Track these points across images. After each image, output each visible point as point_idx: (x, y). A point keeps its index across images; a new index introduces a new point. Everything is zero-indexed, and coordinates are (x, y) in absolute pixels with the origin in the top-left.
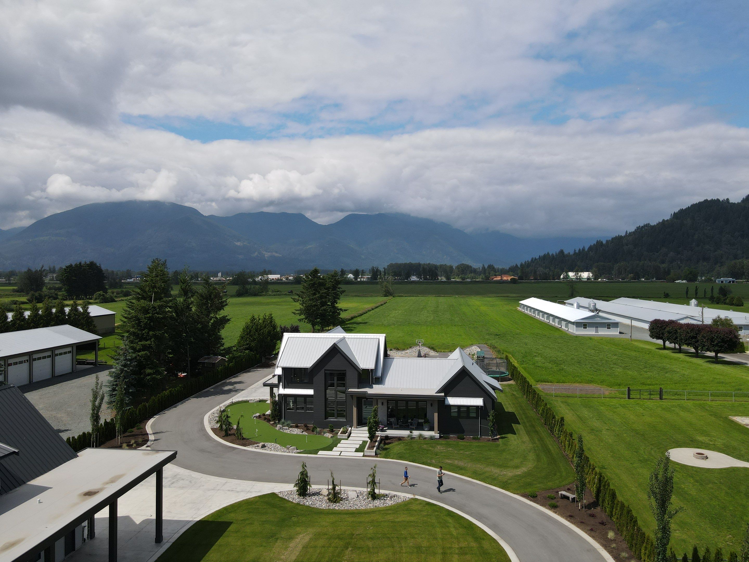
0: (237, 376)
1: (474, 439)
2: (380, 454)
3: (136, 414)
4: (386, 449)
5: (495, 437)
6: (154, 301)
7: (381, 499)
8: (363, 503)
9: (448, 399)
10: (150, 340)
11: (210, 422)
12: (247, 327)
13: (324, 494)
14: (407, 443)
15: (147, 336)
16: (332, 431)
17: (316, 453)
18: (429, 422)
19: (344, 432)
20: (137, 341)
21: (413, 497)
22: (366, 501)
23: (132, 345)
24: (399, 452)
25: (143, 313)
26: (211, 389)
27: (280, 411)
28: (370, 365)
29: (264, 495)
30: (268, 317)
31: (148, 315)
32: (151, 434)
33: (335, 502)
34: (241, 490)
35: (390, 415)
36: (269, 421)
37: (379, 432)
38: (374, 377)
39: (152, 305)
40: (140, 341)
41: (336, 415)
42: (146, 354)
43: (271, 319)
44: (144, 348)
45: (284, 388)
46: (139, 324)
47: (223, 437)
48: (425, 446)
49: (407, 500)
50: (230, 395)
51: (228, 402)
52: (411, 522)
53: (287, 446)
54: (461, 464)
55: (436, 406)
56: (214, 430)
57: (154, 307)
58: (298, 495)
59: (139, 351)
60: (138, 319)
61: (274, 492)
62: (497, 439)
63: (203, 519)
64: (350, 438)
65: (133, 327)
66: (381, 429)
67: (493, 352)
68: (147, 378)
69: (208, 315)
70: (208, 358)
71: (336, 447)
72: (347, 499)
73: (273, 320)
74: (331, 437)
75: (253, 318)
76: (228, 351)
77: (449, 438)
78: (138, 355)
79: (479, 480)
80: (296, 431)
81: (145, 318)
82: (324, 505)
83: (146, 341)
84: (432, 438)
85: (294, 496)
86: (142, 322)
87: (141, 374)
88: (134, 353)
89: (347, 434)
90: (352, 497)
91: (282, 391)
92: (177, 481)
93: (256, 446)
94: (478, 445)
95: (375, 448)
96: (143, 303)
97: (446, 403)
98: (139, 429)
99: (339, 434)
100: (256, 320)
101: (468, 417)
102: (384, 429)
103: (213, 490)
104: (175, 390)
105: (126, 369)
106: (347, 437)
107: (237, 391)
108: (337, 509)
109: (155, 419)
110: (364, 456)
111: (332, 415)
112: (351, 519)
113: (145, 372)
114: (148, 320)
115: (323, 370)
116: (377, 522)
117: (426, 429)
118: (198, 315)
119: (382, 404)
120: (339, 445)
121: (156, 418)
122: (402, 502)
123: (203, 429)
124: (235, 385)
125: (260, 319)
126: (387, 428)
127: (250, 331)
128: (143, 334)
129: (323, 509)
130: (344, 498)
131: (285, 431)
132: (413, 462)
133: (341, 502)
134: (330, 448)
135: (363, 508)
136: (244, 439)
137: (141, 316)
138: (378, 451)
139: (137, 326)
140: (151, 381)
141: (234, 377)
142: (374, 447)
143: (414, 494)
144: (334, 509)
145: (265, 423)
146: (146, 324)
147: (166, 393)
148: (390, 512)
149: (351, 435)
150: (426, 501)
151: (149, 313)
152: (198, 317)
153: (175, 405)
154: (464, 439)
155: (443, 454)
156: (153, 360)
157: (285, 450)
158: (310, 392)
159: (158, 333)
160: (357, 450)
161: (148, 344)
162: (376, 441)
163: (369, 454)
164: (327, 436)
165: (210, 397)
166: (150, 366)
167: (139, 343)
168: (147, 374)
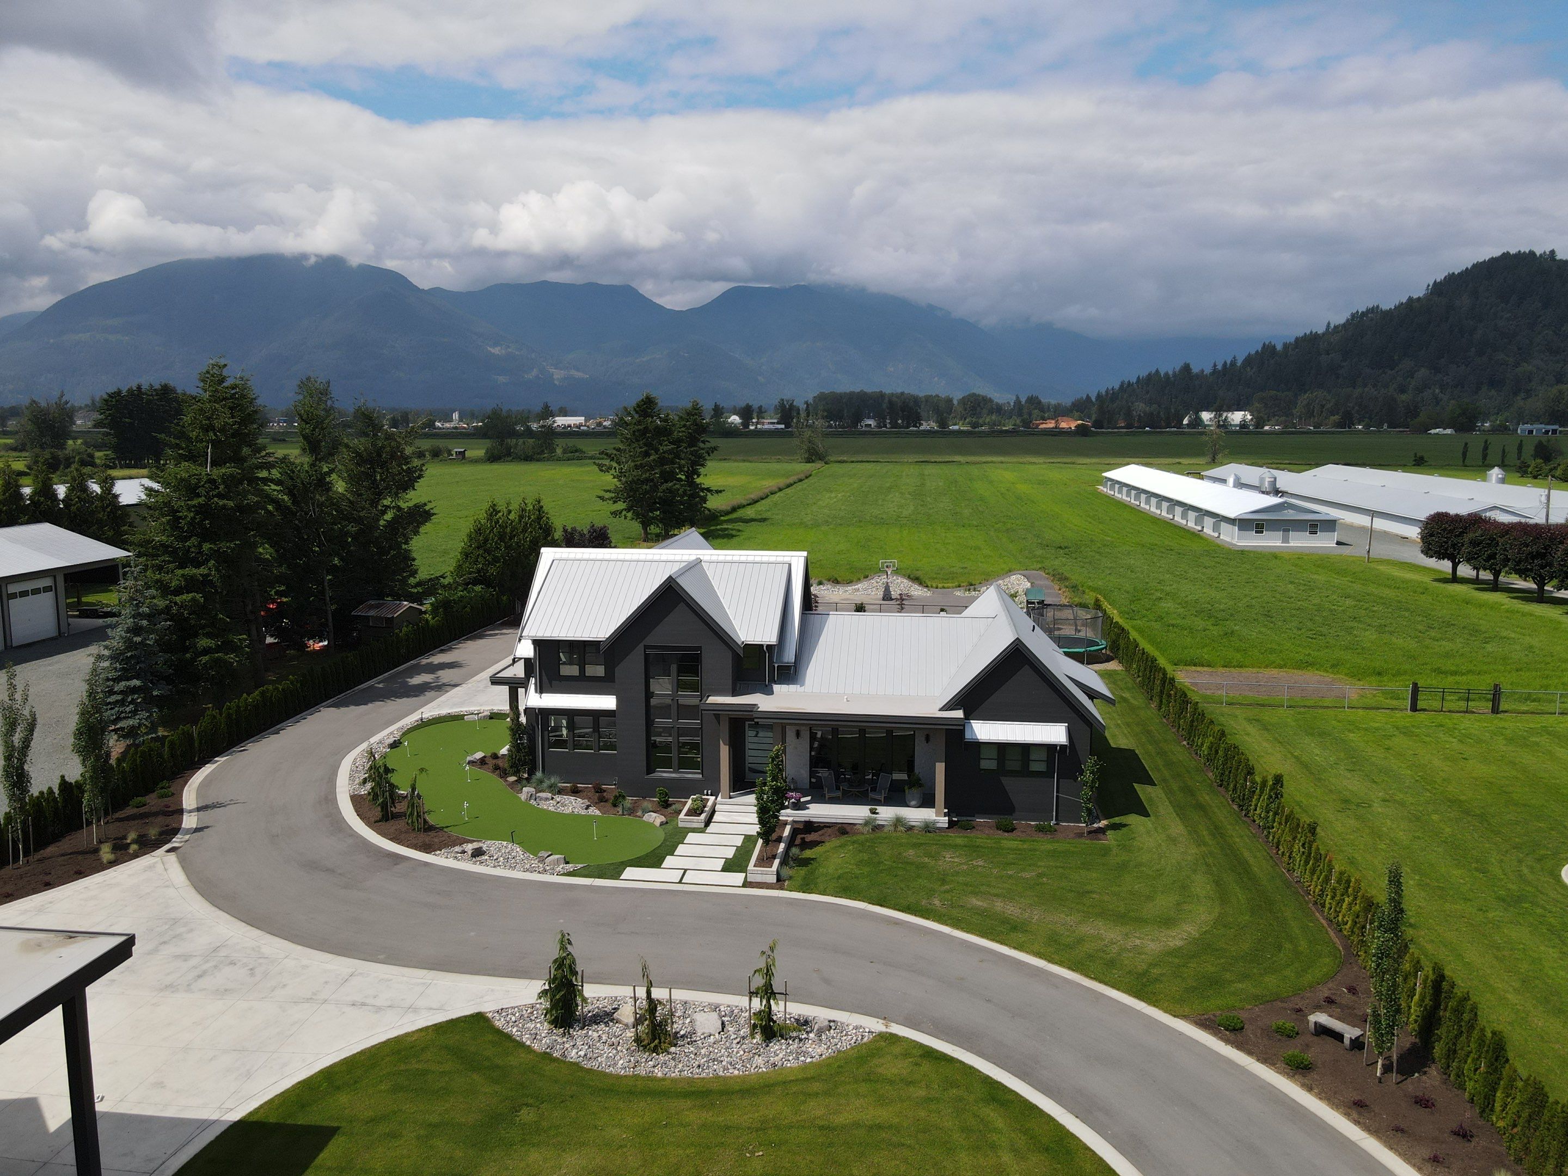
0: (450, 649)
1: (1040, 829)
2: (790, 878)
4: (805, 862)
5: (1095, 825)
6: (212, 464)
7: (790, 1038)
8: (738, 1052)
9: (973, 725)
10: (207, 564)
11: (351, 778)
12: (479, 531)
13: (625, 1021)
14: (862, 844)
15: (198, 553)
16: (665, 805)
17: (616, 875)
18: (921, 786)
19: (694, 812)
20: (171, 566)
21: (883, 1029)
22: (747, 1044)
23: (159, 576)
24: (840, 871)
25: (185, 495)
26: (379, 683)
27: (532, 749)
28: (768, 636)
29: (452, 1021)
30: (532, 507)
31: (195, 502)
32: (190, 811)
33: (655, 1050)
34: (389, 1003)
35: (816, 762)
36: (504, 774)
37: (789, 811)
38: (776, 665)
39: (208, 475)
40: (182, 566)
41: (675, 762)
42: (193, 599)
43: (539, 511)
44: (191, 585)
45: (541, 692)
46: (175, 522)
47: (375, 822)
48: (911, 852)
49: (865, 1040)
50: (422, 698)
51: (411, 719)
52: (879, 1127)
53: (540, 855)
54: (1012, 910)
55: (939, 744)
56: (356, 800)
57: (212, 481)
58: (551, 1023)
59: (178, 591)
60: (174, 512)
61: (483, 1009)
62: (1102, 831)
63: (251, 1114)
64: (712, 828)
65: (163, 532)
66: (793, 803)
67: (1060, 589)
68: (201, 661)
69: (374, 503)
70: (377, 606)
71: (672, 855)
72: (690, 1038)
73: (543, 512)
74: (661, 825)
75: (494, 510)
76: (431, 586)
77: (974, 827)
78: (176, 603)
79: (1069, 968)
80: (573, 805)
81: (189, 510)
82: (621, 1062)
83: (198, 567)
84: (928, 828)
85: (538, 1025)
86: (180, 518)
87: (186, 650)
88: (161, 597)
89: (703, 816)
90: (707, 1031)
91: (533, 699)
92: (216, 967)
93: (457, 852)
94: (1054, 851)
95: (777, 862)
96: (184, 470)
97: (968, 736)
98: (162, 796)
99: (682, 816)
100: (500, 514)
101: (1025, 772)
102: (802, 800)
103: (309, 1000)
104: (277, 688)
105: (139, 639)
106: (702, 825)
107: (440, 688)
108: (660, 1075)
109: (214, 766)
110: (746, 884)
111: (667, 764)
112: (697, 1117)
113: (195, 645)
114: (196, 514)
115: (641, 647)
116: (778, 1128)
117: (913, 803)
118: (351, 502)
119: (798, 734)
120: (681, 849)
121: (219, 763)
122: (852, 1048)
123: (330, 799)
124: (440, 673)
125: (510, 512)
126: (809, 798)
127: (486, 540)
128: (188, 551)
129: (618, 1077)
130: (682, 1033)
131: (544, 805)
132: (881, 906)
133: (673, 1049)
134: (654, 860)
135: (736, 1072)
136: (429, 828)
137: (178, 502)
138: (786, 872)
139: (171, 528)
140: (211, 668)
141: (442, 651)
142: (774, 857)
143: (885, 1018)
144: (651, 1078)
145: (493, 780)
146: (192, 523)
147: (253, 697)
148: (816, 1087)
149: (716, 818)
150: (921, 1046)
151: (198, 496)
152: (350, 507)
153: (278, 726)
154: (1013, 830)
155: (961, 879)
156: (217, 615)
157: (535, 863)
158: (607, 702)
159: (225, 546)
160: (729, 866)
161: (201, 575)
162: (779, 840)
163: (759, 878)
164: (651, 820)
165: (370, 705)
166: (207, 630)
167: (180, 572)
168: (200, 650)
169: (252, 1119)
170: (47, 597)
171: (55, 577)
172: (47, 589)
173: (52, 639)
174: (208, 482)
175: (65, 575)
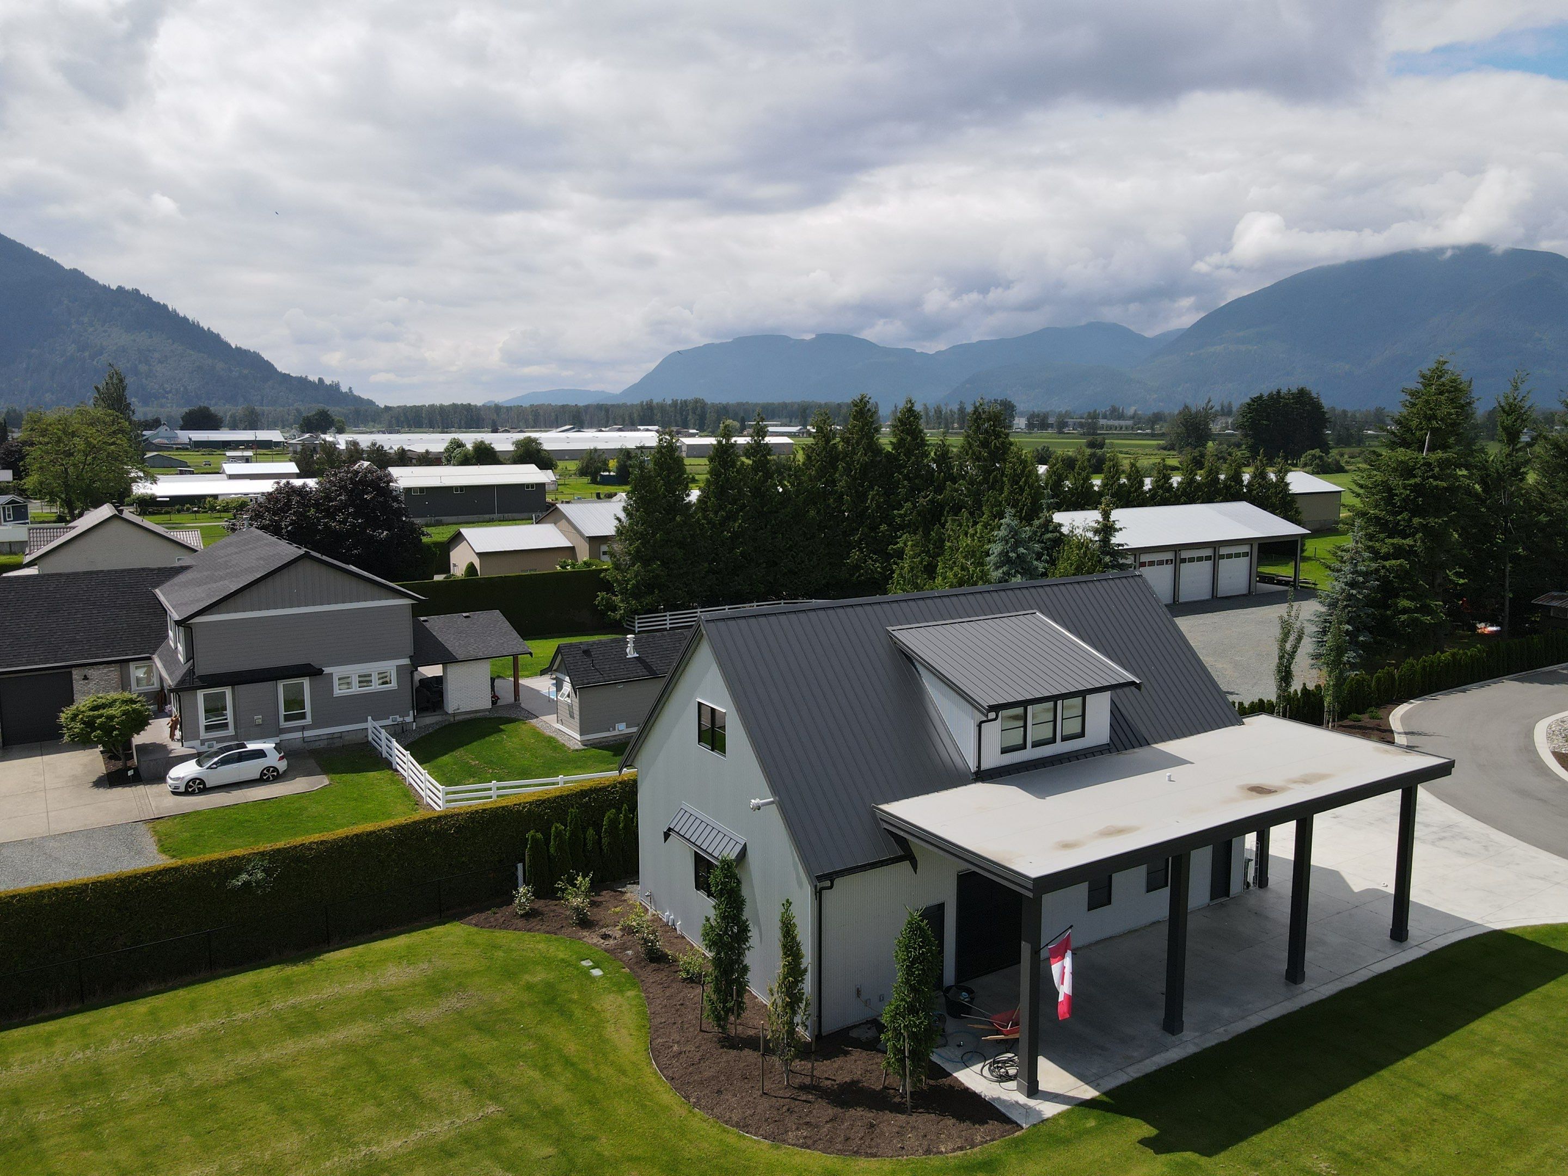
3: (1369, 687)
6: (1428, 450)
10: (1414, 536)
11: (1550, 738)
15: (1406, 526)
20: (1382, 536)
23: (1370, 544)
25: (1401, 475)
26: (1563, 669)
31: (1412, 481)
32: (1399, 733)
39: (1423, 458)
40: (1389, 537)
42: (1400, 565)
44: (1398, 552)
46: (1389, 500)
56: (1559, 756)
57: (1428, 464)
59: (1386, 557)
60: (1389, 490)
63: (1509, 929)
65: (1376, 507)
68: (1399, 618)
70: (1561, 598)
78: (1384, 567)
81: (1405, 488)
83: (1404, 538)
86: (1396, 495)
87: (1388, 607)
88: (1374, 560)
92: (1453, 837)
96: (1402, 454)
98: (1373, 718)
103: (1541, 879)
104: (1466, 653)
105: (1354, 592)
109: (1411, 706)
113: (1396, 604)
114: (1411, 492)
118: (1542, 493)
121: (1415, 704)
123: (1530, 749)
128: (1398, 524)
137: (1395, 481)
139: (1385, 504)
140: (1408, 626)
146: (1406, 500)
147: (1446, 656)
151: (1415, 477)
152: (1540, 498)
153: (1464, 687)
156: (1418, 581)
159: (1433, 521)
161: (1408, 545)
165: (1556, 686)
166: (1410, 593)
167: (1387, 541)
168: (1400, 609)
169: (1510, 932)
170: (1245, 561)
171: (1252, 545)
172: (1246, 554)
173: (1244, 595)
174: (1424, 464)
175: (1259, 544)
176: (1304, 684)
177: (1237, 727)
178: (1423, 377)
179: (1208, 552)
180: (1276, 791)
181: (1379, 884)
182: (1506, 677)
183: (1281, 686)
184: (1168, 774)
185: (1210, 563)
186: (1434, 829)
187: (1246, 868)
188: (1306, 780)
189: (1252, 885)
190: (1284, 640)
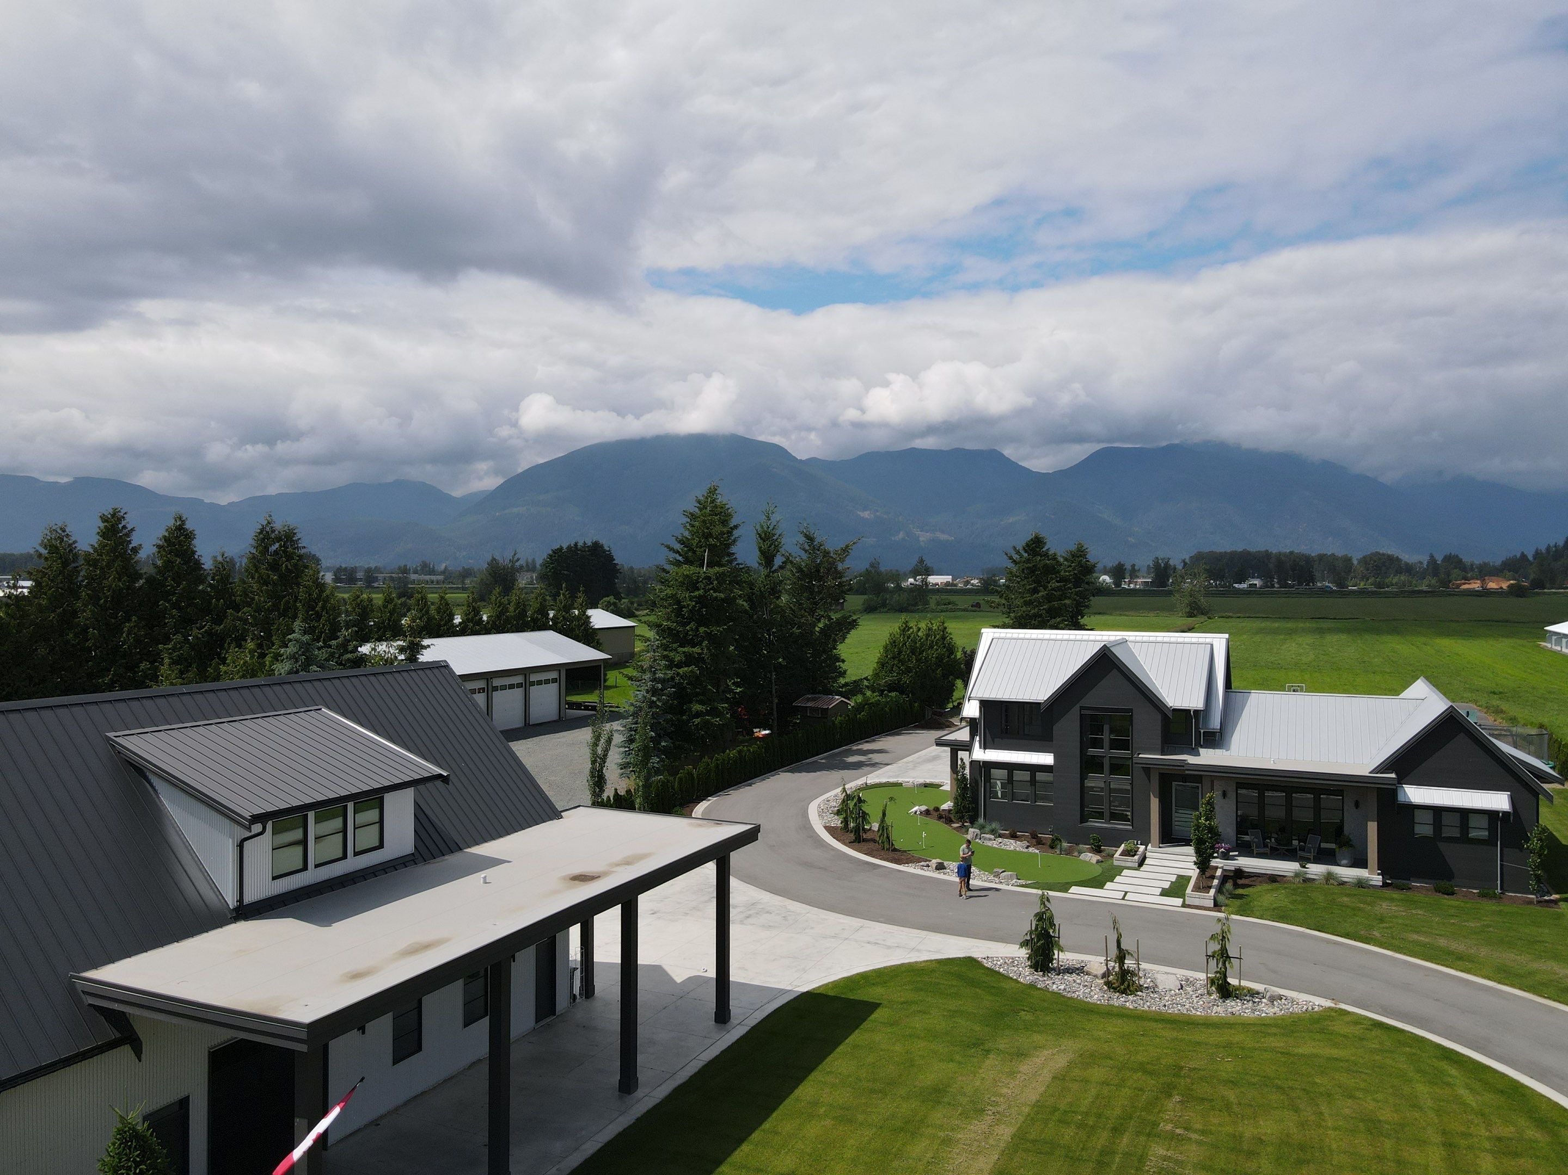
0: (874, 741)
1: (1482, 895)
2: (1226, 905)
3: (673, 788)
4: (1240, 897)
5: (1546, 898)
6: (707, 566)
7: (1245, 1000)
8: (1197, 1002)
9: (1406, 789)
10: (701, 645)
11: (821, 816)
12: (893, 643)
13: (1095, 972)
14: (1294, 890)
15: (695, 636)
16: (1098, 851)
17: (1066, 891)
18: (1351, 846)
19: (1129, 853)
20: (675, 645)
21: (1333, 1005)
22: (1206, 999)
23: (665, 653)
24: (1275, 905)
25: (688, 589)
26: (821, 759)
27: (975, 800)
28: (1195, 701)
29: (949, 959)
30: (936, 628)
31: (697, 593)
33: (1123, 992)
34: (896, 945)
35: (1242, 825)
36: (949, 821)
37: (1218, 860)
38: (1202, 731)
39: (704, 572)
40: (681, 646)
41: (1107, 815)
42: (692, 672)
43: (943, 632)
44: (689, 660)
45: (985, 748)
46: (678, 612)
47: (850, 843)
48: (1345, 899)
49: (1316, 1010)
50: (860, 771)
51: (860, 782)
52: (1336, 1059)
53: (995, 870)
54: (1458, 946)
55: (1372, 805)
56: (831, 830)
57: (708, 578)
58: (1031, 967)
59: (679, 666)
60: (678, 602)
61: (975, 955)
62: (1555, 902)
63: (814, 989)
64: (1144, 868)
65: (668, 619)
66: (1222, 852)
68: (694, 722)
69: (812, 612)
70: (813, 700)
71: (1112, 881)
72: (1154, 989)
73: (947, 633)
74: (1097, 862)
75: (906, 626)
76: (855, 688)
77: (1410, 889)
78: (678, 674)
79: (1520, 989)
80: (1012, 845)
81: (691, 600)
82: (1096, 996)
83: (693, 647)
84: (1361, 884)
85: (1021, 969)
86: (684, 607)
87: (682, 712)
88: (669, 667)
89: (1136, 857)
90: (1168, 988)
91: (979, 754)
92: (757, 913)
93: (923, 866)
94: (1500, 911)
95: (1212, 891)
96: (687, 570)
97: (1401, 798)
99: (1117, 855)
100: (911, 630)
101: (1464, 838)
102: (1231, 854)
103: (833, 937)
105: (655, 699)
106: (1136, 865)
107: (875, 765)
108: (1131, 1007)
110: (1184, 905)
111: (1100, 815)
112: (1169, 1034)
113: (690, 709)
114: (696, 604)
115: (1077, 708)
116: (1243, 1048)
117: (1344, 862)
118: (793, 611)
119: (1224, 795)
120: (1118, 879)
121: (710, 802)
122: (1304, 1013)
123: (807, 827)
124: (871, 756)
125: (919, 629)
126: (1237, 853)
127: (900, 652)
128: (687, 634)
129: (1095, 1004)
130: (1145, 986)
131: (989, 843)
132: (1319, 931)
133: (1139, 993)
134: (1098, 883)
135: (1199, 1013)
136: (895, 850)
137: (683, 595)
138: (1221, 898)
139: (675, 616)
140: (701, 730)
141: (867, 742)
142: (1210, 887)
143: (1333, 999)
144: (1123, 1007)
145: (941, 826)
146: (692, 611)
147: (733, 753)
148: (1274, 1030)
149: (1146, 862)
150: (1371, 1019)
151: (698, 589)
152: (792, 614)
153: (749, 782)
154: (1452, 894)
155: (1400, 921)
156: (706, 685)
157: (991, 877)
158: (1046, 758)
159: (715, 630)
160: (1165, 893)
161: (698, 653)
162: (1213, 877)
163: (1197, 902)
164: (1087, 859)
165: (818, 773)
166: (701, 697)
167: (680, 649)
168: (693, 713)
169: (815, 992)
170: (554, 687)
171: (560, 671)
172: (554, 681)
173: (554, 721)
174: (706, 578)
175: (567, 670)
176: (616, 790)
177: (555, 821)
178: (699, 502)
179: (518, 679)
180: (599, 877)
181: (699, 971)
182: (781, 770)
183: (595, 792)
184: (483, 876)
185: (521, 690)
186: (741, 909)
187: (572, 978)
188: (628, 862)
189: (578, 997)
190: (595, 744)
